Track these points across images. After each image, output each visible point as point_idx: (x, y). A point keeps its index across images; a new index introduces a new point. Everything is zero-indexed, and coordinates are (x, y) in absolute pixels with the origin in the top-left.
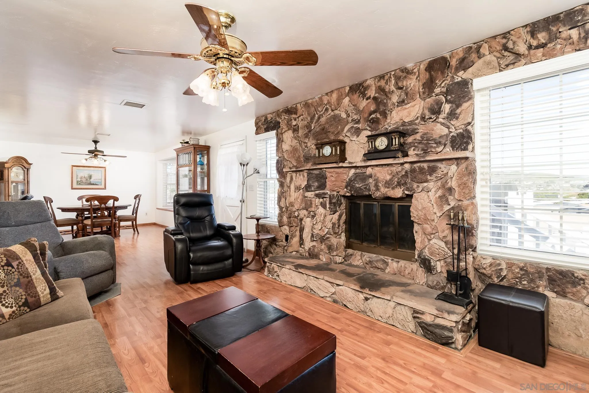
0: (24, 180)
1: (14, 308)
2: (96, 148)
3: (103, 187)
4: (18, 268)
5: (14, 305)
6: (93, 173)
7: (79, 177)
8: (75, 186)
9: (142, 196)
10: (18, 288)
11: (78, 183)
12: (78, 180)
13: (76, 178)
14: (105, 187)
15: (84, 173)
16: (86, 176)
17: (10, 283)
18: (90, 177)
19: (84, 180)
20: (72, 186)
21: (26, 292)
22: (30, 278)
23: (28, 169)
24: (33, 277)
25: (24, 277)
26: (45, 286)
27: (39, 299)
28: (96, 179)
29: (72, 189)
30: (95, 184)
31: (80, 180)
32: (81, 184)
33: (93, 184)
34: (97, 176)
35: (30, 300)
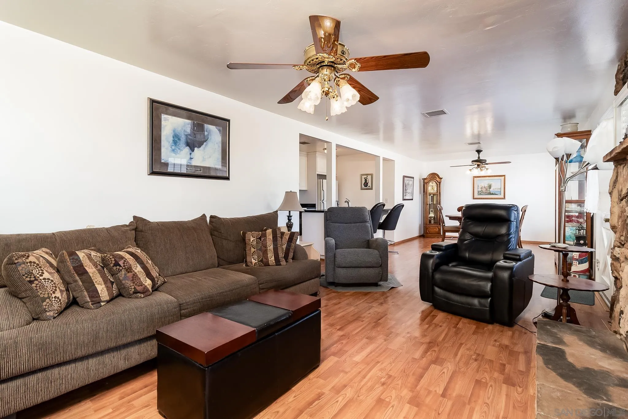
0: (437, 192)
1: (257, 261)
2: (479, 157)
3: (502, 197)
4: (263, 241)
5: (257, 259)
6: (492, 183)
7: (480, 187)
8: (476, 196)
9: (528, 207)
10: (260, 252)
11: (479, 193)
12: (479, 190)
13: (477, 188)
14: (505, 198)
15: (484, 183)
16: (486, 185)
17: (257, 248)
18: (490, 187)
19: (484, 190)
20: (474, 197)
21: (263, 255)
22: (266, 248)
23: (439, 183)
24: (268, 248)
25: (264, 247)
26: (272, 255)
27: (268, 261)
28: (496, 189)
29: (473, 199)
30: (494, 193)
31: (480, 190)
32: (481, 194)
33: (493, 194)
34: (496, 185)
35: (264, 260)
